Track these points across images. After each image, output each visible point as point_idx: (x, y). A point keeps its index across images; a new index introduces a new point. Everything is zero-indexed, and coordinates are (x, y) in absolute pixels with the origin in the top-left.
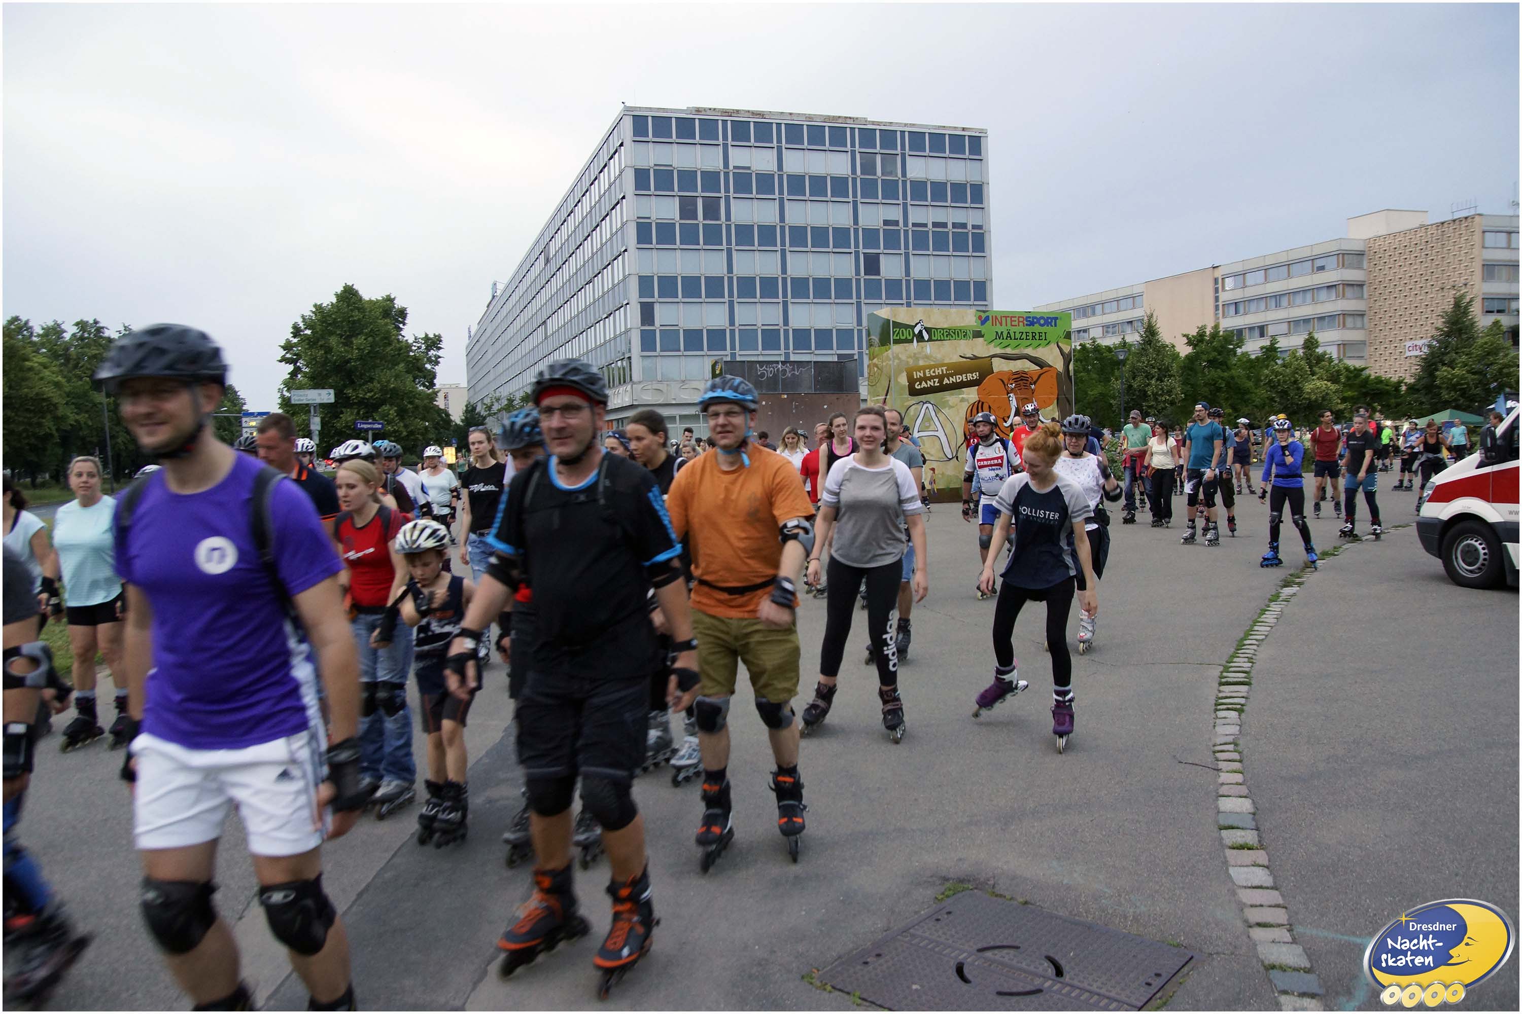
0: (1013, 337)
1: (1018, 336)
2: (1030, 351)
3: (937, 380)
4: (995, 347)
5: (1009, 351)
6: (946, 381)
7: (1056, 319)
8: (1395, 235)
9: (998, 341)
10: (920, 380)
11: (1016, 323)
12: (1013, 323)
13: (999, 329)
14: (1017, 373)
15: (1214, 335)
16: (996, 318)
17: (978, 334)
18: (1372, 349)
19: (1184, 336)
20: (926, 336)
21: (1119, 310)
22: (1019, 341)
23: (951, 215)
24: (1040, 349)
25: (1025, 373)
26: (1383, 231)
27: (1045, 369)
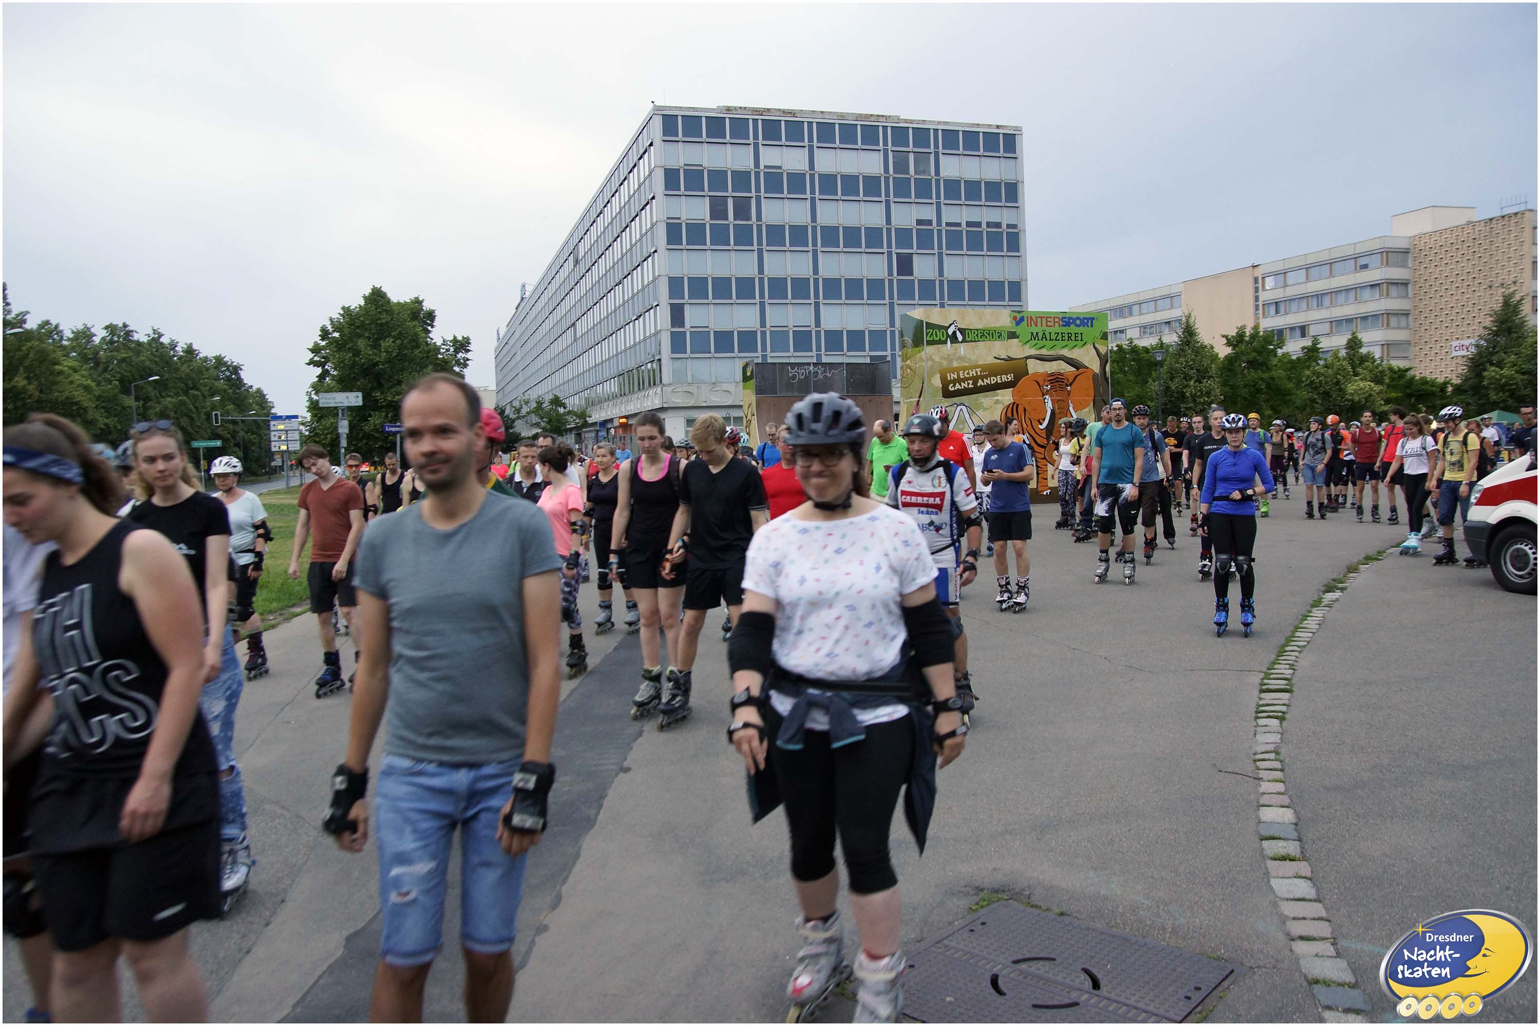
0: (1048, 338)
1: (1054, 337)
2: (1065, 352)
3: (971, 382)
4: (1030, 348)
5: (1044, 352)
6: (980, 383)
7: (1092, 319)
8: (1441, 232)
9: (1033, 342)
10: (954, 382)
11: (1052, 324)
12: (1049, 324)
13: (1034, 330)
14: (1052, 374)
15: (1254, 336)
16: (1031, 317)
17: (1012, 335)
18: (1417, 349)
19: (1223, 336)
20: (960, 337)
21: (1156, 311)
22: (1054, 342)
23: (985, 215)
24: (1076, 350)
25: (1061, 374)
26: (1429, 229)
27: (1081, 370)
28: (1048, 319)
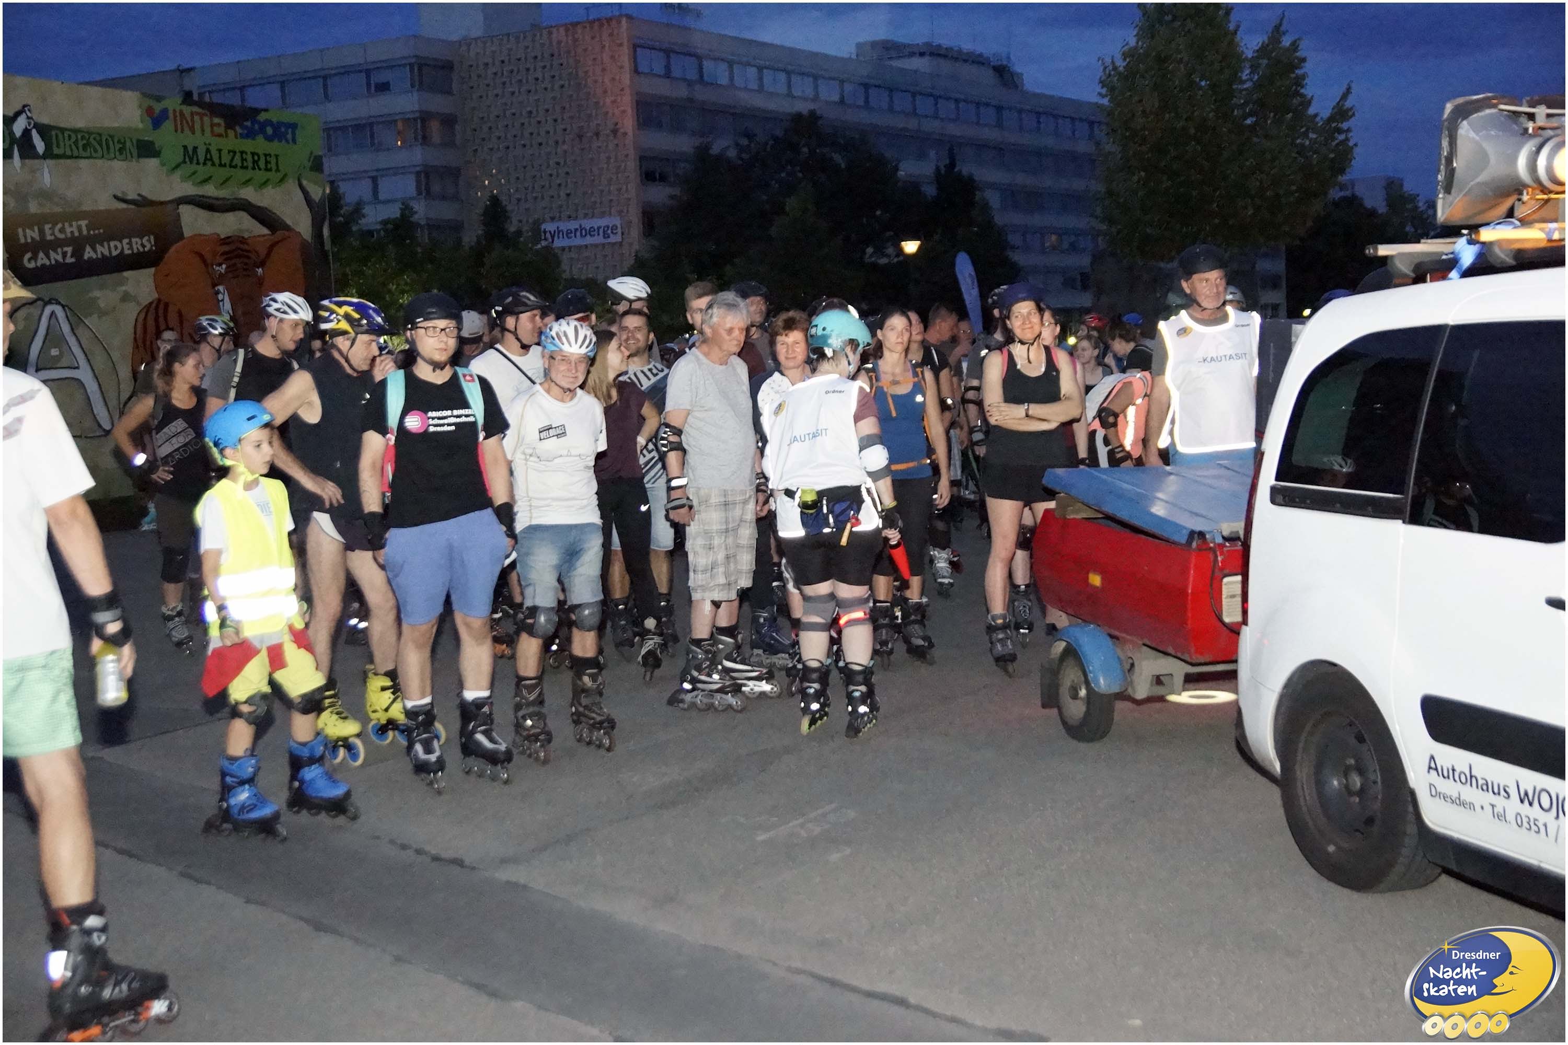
0: (217, 161)
1: (226, 159)
2: (248, 194)
3: (69, 250)
4: (184, 179)
5: (210, 190)
6: (88, 253)
7: (294, 126)
8: (500, 38)
9: (189, 168)
10: (34, 248)
11: (221, 130)
12: (216, 130)
13: (190, 140)
14: (226, 241)
16: (181, 113)
17: (147, 150)
20: (39, 145)
22: (228, 171)
24: (269, 191)
25: (243, 240)
27: (280, 234)
28: (214, 120)
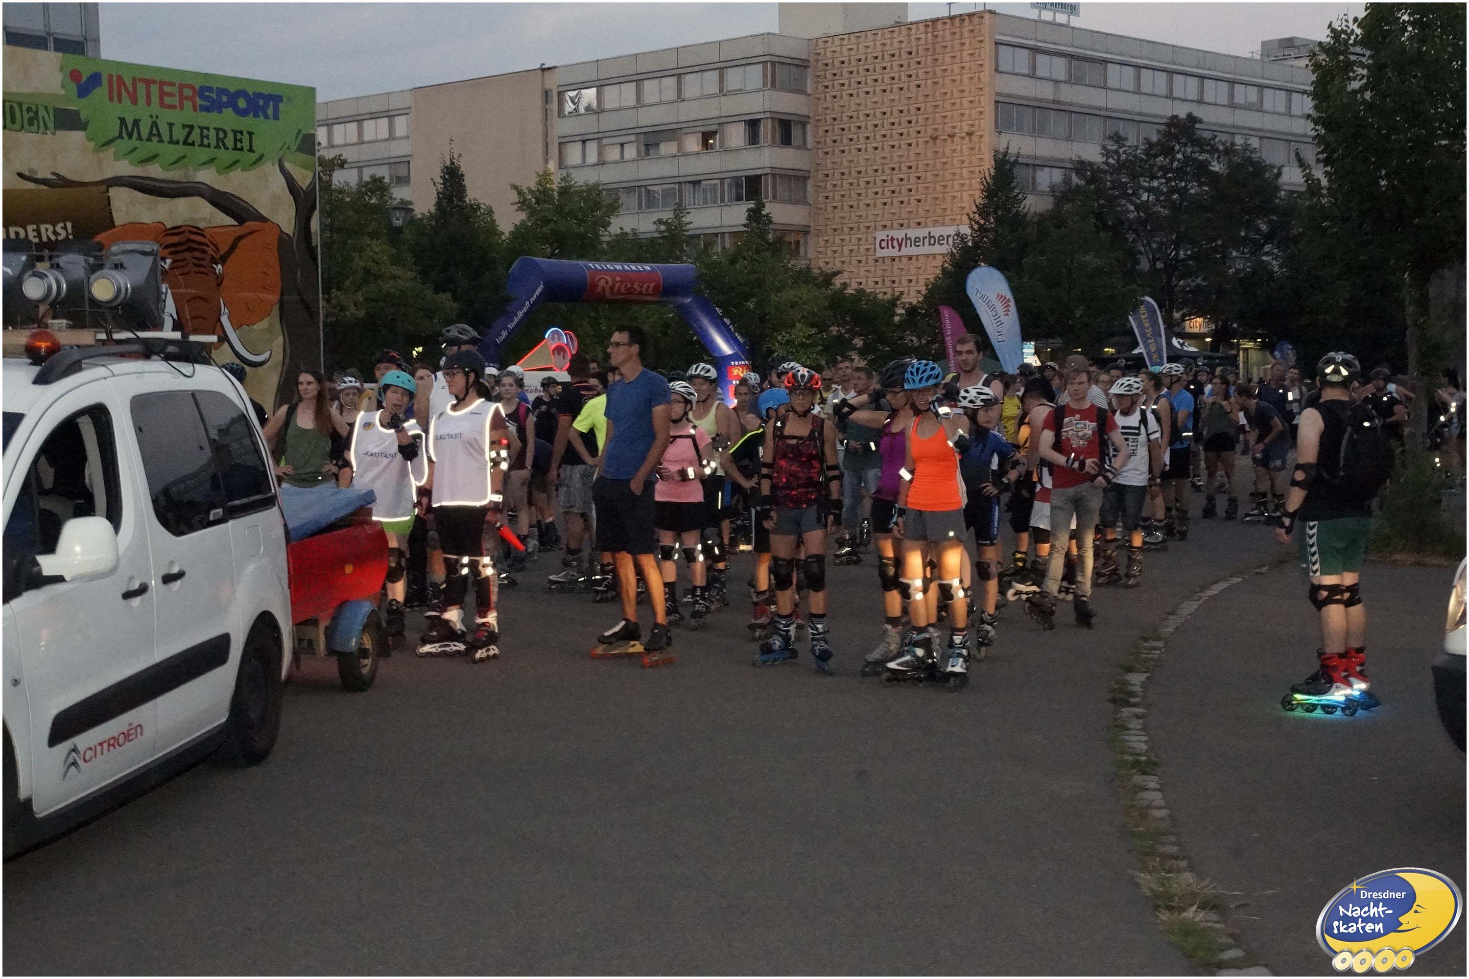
0: (166, 138)
2: (206, 176)
4: (117, 158)
5: (155, 171)
7: (277, 99)
8: (858, 35)
9: (126, 144)
11: (175, 101)
13: (130, 113)
14: (175, 231)
16: (120, 77)
17: (69, 121)
18: (821, 241)
24: (238, 174)
25: (199, 231)
26: (837, 26)
27: (250, 225)
28: (167, 89)
